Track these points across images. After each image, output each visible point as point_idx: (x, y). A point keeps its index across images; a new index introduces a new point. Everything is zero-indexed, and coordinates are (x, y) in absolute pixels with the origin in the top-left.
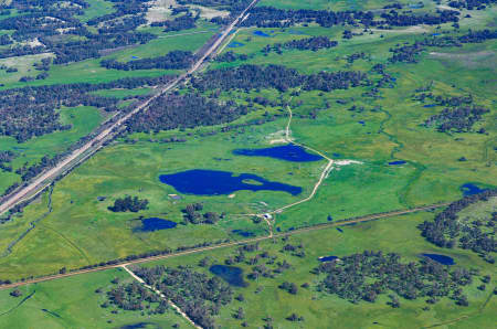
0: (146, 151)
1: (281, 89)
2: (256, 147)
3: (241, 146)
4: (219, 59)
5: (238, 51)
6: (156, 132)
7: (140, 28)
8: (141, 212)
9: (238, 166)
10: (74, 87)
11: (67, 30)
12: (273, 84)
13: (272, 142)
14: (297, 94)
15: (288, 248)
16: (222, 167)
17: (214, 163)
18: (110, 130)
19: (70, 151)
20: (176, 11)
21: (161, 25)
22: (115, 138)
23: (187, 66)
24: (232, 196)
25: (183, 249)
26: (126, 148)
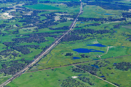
0: (67, 45)
1: (92, 33)
2: (91, 44)
3: (88, 44)
4: (75, 28)
5: (79, 26)
6: (68, 41)
7: (54, 22)
8: (72, 56)
9: (89, 48)
10: (45, 33)
11: (38, 22)
12: (90, 32)
13: (94, 43)
14: (96, 34)
15: (106, 62)
16: (85, 48)
17: (83, 47)
18: (57, 41)
19: (51, 45)
20: (61, 18)
21: (59, 21)
22: (59, 43)
23: (69, 29)
24: (90, 53)
25: (84, 62)
26: (63, 44)
